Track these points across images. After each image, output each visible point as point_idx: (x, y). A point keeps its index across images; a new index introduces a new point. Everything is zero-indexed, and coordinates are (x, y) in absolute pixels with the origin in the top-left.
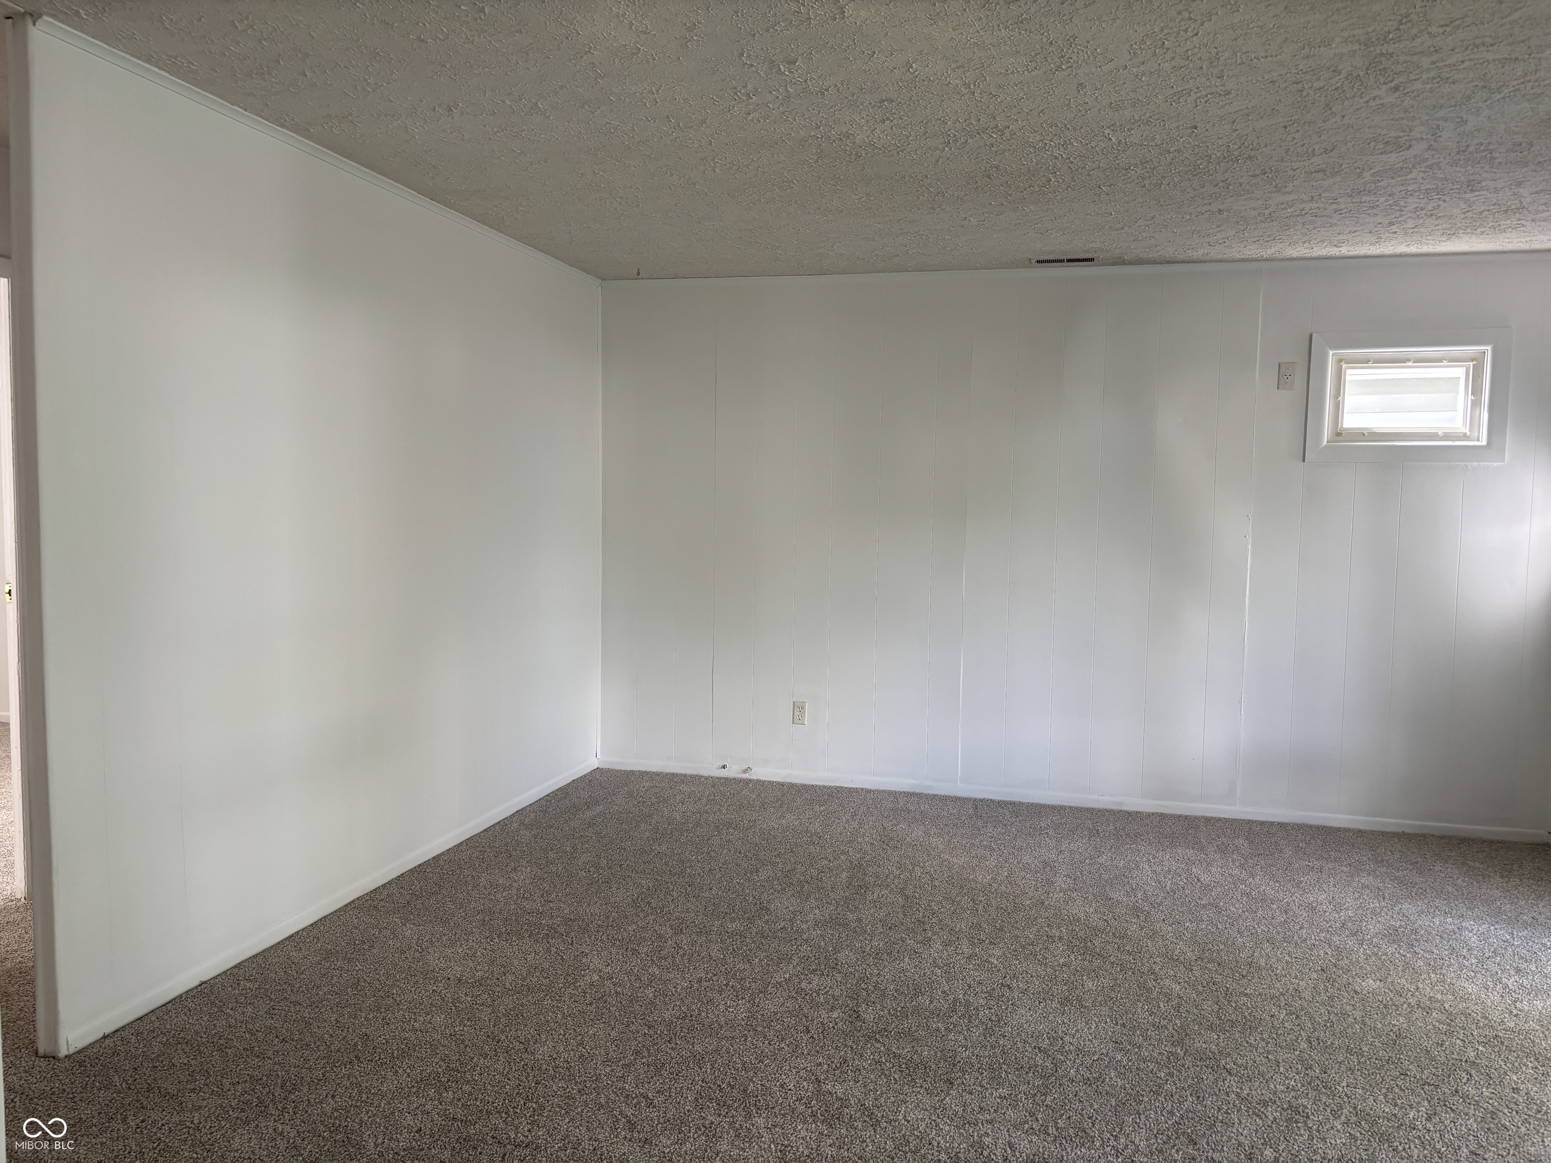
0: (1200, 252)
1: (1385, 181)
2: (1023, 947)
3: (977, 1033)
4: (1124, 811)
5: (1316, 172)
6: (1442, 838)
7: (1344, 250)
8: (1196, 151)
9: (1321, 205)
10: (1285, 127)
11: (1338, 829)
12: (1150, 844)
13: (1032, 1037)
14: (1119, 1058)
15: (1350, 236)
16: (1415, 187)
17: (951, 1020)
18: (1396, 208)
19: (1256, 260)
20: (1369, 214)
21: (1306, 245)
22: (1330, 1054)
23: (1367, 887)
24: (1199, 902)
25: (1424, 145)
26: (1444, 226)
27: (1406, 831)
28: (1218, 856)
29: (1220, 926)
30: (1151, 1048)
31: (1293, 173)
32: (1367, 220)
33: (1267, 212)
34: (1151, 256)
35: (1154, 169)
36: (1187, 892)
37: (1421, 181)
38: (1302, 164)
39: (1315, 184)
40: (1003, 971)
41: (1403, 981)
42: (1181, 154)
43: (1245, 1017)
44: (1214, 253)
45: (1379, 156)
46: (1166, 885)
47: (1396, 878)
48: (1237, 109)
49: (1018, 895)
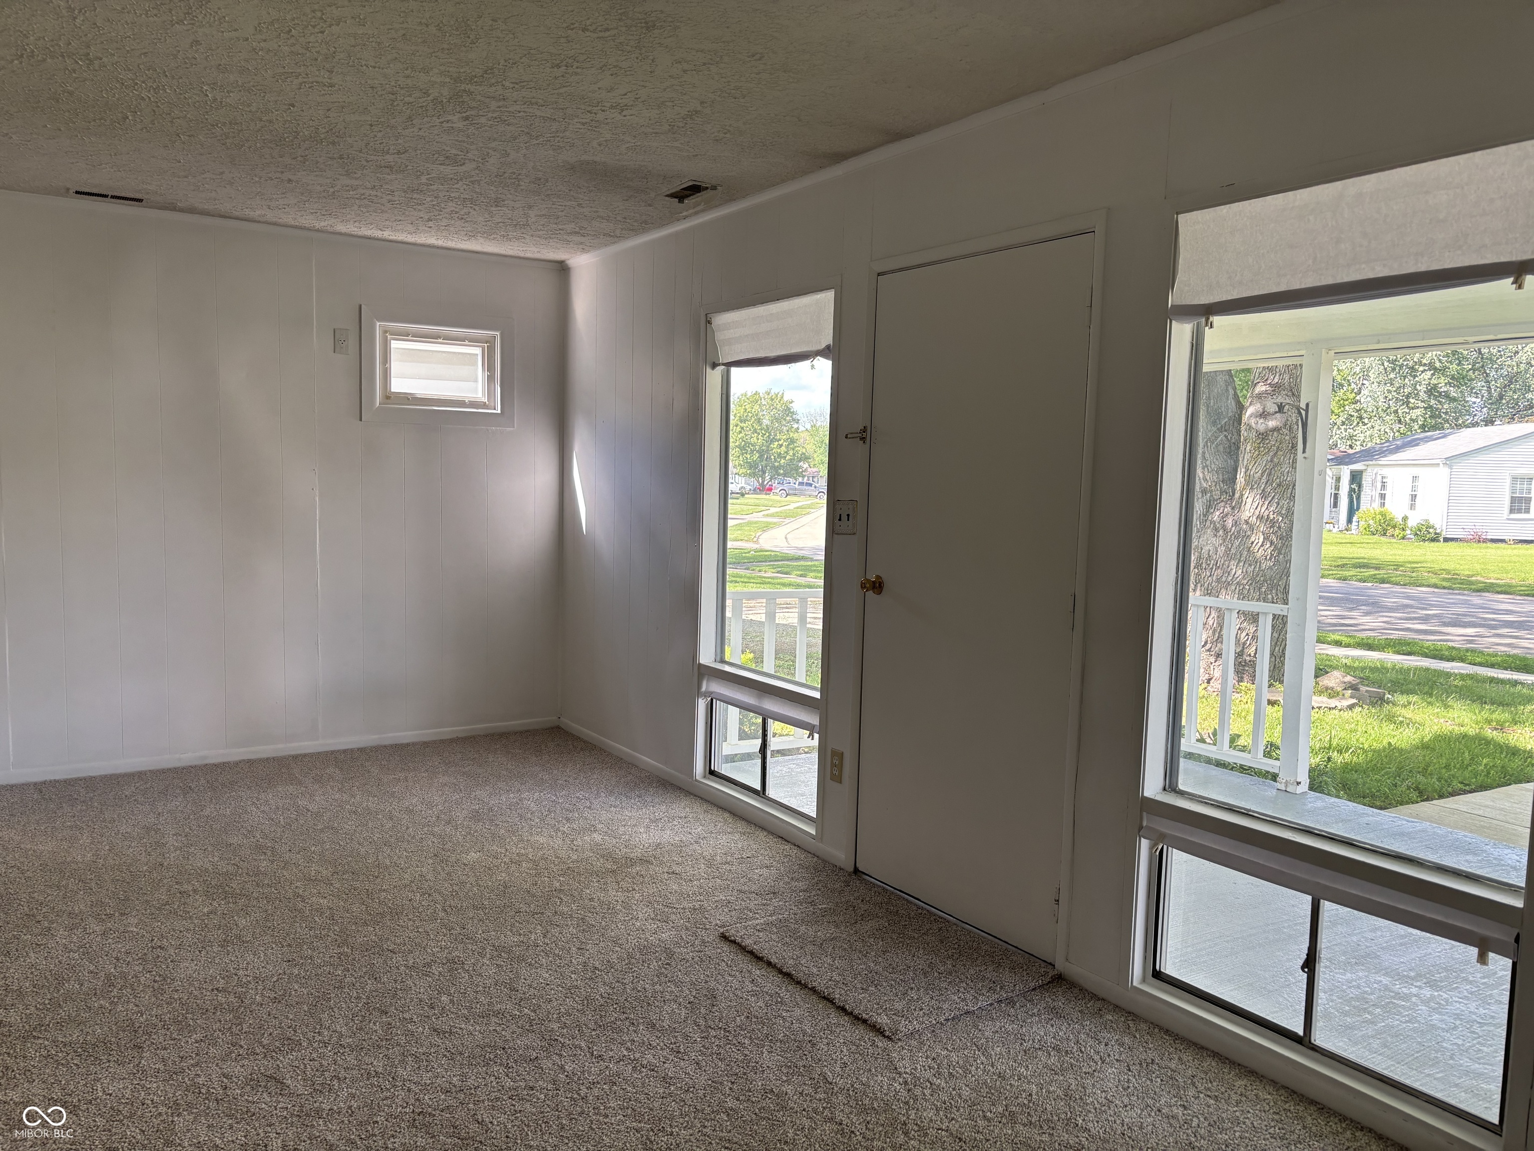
0: (258, 212)
1: (436, 186)
2: (159, 909)
3: (147, 997)
4: (210, 764)
5: (385, 167)
6: (486, 736)
7: (387, 234)
8: (287, 126)
9: (379, 194)
10: (371, 125)
11: (408, 745)
12: (249, 788)
13: (206, 982)
14: (297, 972)
15: (395, 224)
16: (457, 195)
17: (113, 994)
18: (437, 208)
19: (309, 229)
20: (415, 209)
21: (357, 224)
22: (462, 915)
23: (445, 784)
24: (315, 827)
25: (474, 165)
26: (469, 228)
27: (459, 736)
28: (316, 787)
29: (342, 843)
30: (321, 955)
31: (365, 163)
32: (412, 213)
33: (332, 190)
34: (206, 207)
35: (240, 131)
36: (301, 822)
37: (462, 191)
38: (375, 158)
39: (382, 176)
40: (147, 935)
41: (495, 847)
42: (272, 124)
43: (390, 907)
44: (270, 216)
45: (439, 166)
46: (279, 821)
47: (464, 773)
48: (335, 100)
49: (131, 865)
